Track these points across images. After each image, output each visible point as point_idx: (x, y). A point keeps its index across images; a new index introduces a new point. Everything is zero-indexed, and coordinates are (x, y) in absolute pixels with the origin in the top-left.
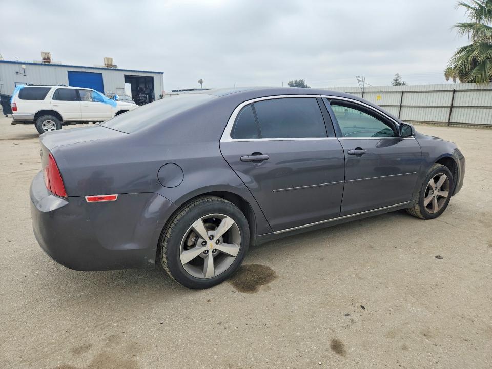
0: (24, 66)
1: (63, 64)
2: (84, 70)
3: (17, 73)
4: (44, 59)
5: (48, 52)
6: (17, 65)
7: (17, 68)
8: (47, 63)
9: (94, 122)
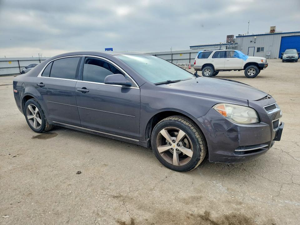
0: (255, 37)
1: (283, 32)
2: (293, 35)
3: (251, 41)
4: (271, 31)
5: (275, 26)
6: (252, 37)
7: (251, 39)
8: (273, 33)
9: (235, 70)
